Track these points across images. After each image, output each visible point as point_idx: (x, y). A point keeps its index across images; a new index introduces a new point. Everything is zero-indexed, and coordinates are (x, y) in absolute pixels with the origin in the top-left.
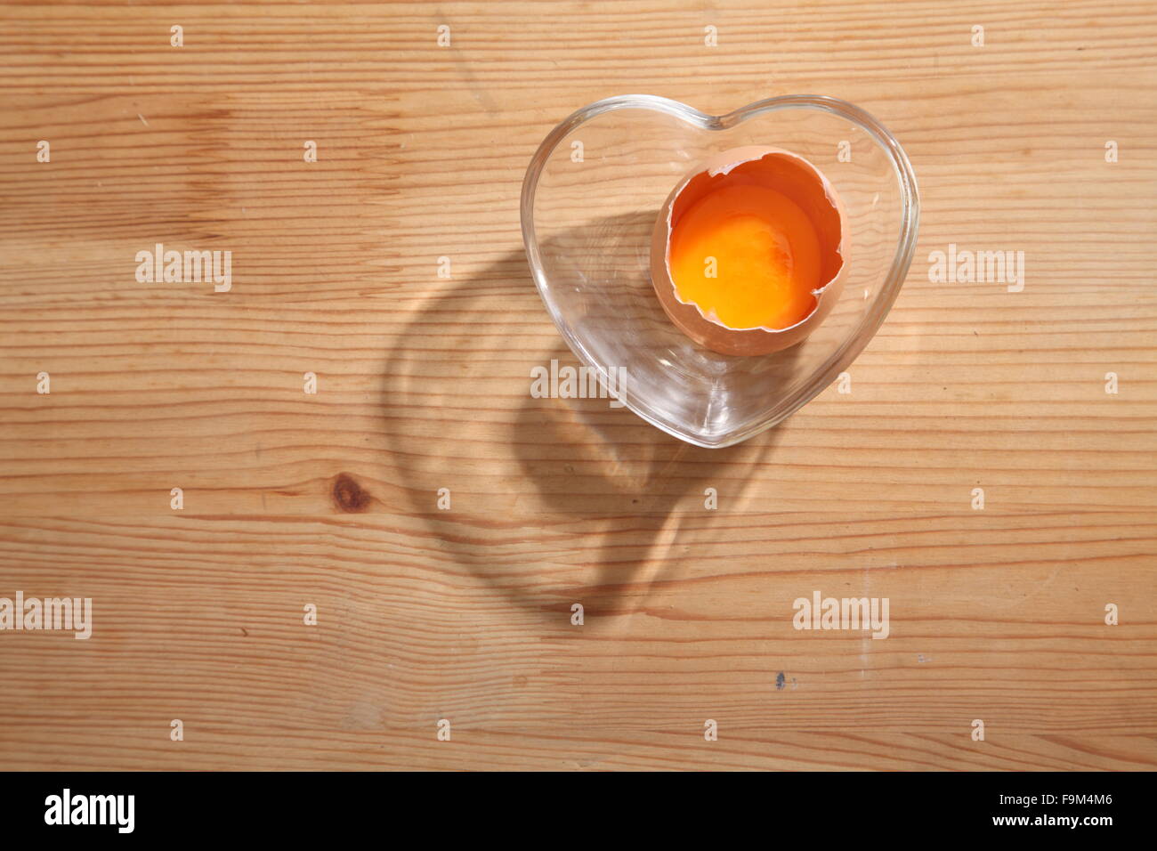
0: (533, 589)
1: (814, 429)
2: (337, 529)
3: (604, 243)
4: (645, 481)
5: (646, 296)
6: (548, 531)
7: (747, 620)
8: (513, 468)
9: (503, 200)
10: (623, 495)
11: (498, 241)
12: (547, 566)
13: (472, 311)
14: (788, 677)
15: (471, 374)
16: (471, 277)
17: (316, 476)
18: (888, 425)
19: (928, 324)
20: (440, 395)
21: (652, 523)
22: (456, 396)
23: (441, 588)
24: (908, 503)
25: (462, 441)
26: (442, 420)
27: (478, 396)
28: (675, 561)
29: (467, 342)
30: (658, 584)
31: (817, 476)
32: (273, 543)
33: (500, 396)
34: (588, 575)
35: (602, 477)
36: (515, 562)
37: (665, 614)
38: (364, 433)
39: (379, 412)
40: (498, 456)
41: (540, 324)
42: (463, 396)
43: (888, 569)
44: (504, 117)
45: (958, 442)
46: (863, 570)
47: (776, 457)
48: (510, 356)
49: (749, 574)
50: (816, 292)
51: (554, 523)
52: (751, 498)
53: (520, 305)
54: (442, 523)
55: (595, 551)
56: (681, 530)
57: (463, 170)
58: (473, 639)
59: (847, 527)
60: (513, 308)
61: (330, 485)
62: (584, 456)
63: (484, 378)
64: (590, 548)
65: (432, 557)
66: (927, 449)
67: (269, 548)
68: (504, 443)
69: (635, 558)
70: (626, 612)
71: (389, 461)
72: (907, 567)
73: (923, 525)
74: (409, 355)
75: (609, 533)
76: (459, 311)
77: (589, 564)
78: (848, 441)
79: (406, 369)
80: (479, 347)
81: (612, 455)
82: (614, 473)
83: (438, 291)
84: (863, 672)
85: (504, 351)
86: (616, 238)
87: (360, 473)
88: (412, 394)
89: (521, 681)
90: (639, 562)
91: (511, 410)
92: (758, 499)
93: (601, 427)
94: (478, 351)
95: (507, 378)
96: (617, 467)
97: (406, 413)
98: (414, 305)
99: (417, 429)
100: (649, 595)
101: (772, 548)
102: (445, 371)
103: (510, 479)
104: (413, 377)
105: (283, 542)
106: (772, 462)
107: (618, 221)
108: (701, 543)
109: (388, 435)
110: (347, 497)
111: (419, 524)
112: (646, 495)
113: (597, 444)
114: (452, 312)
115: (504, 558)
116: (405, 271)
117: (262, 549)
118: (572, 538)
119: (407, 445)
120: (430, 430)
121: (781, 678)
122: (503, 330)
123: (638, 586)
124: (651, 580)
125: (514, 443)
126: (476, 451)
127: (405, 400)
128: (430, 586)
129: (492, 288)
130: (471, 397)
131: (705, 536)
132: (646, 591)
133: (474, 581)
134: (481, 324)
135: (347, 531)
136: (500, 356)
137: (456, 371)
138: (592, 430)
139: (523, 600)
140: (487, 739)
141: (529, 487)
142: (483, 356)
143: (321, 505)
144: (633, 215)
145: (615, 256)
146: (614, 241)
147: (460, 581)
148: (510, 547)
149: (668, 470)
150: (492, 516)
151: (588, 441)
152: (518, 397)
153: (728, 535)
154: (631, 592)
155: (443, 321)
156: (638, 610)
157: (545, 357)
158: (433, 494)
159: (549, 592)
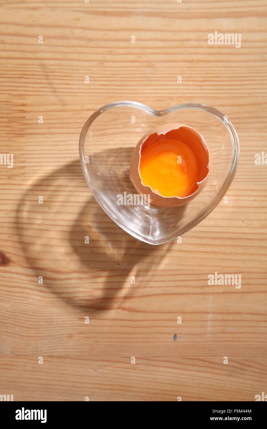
0: (76, 299)
1: (190, 237)
3: (108, 159)
4: (123, 256)
5: (125, 182)
6: (83, 276)
7: (162, 312)
8: (69, 249)
9: (67, 141)
10: (114, 262)
11: (65, 158)
12: (82, 290)
13: (54, 186)
14: (178, 336)
15: (53, 211)
16: (53, 172)
18: (220, 235)
19: (237, 196)
20: (40, 219)
21: (125, 273)
22: (46, 220)
23: (38, 298)
24: (227, 267)
25: (48, 238)
26: (40, 229)
27: (55, 220)
28: (134, 288)
29: (51, 198)
30: (126, 298)
31: (191, 255)
33: (64, 220)
34: (99, 294)
35: (105, 254)
36: (69, 288)
37: (130, 310)
38: (8, 234)
39: (15, 225)
40: (63, 245)
41: (81, 191)
42: (49, 220)
43: (219, 293)
44: (68, 107)
45: (247, 243)
46: (209, 293)
47: (175, 247)
48: (69, 204)
49: (164, 294)
50: (198, 183)
51: (85, 272)
52: (165, 264)
53: (74, 183)
54: (39, 271)
55: (101, 284)
56: (137, 276)
57: (51, 128)
58: (51, 319)
59: (203, 276)
60: (70, 185)
62: (98, 245)
63: (58, 213)
64: (100, 283)
66: (235, 246)
68: (65, 239)
70: (114, 309)
71: (18, 245)
72: (226, 293)
74: (27, 203)
75: (108, 276)
76: (48, 185)
77: (99, 289)
78: (204, 241)
79: (26, 208)
80: (56, 200)
81: (110, 245)
82: (110, 252)
83: (40, 177)
84: (208, 335)
85: (66, 202)
86: (113, 158)
87: (6, 250)
88: (28, 218)
89: (70, 336)
90: (119, 288)
91: (68, 226)
92: (167, 264)
93: (105, 234)
94: (55, 202)
95: (67, 213)
96: (111, 250)
97: (25, 226)
98: (30, 182)
99: (30, 233)
100: (123, 302)
101: (172, 284)
102: (42, 209)
103: (68, 254)
104: (29, 212)
106: (173, 249)
107: (114, 151)
108: (145, 281)
109: (18, 235)
110: (1, 260)
111: (30, 272)
112: (123, 262)
113: (103, 241)
114: (46, 186)
115: (64, 286)
116: (26, 168)
118: (92, 278)
119: (26, 239)
120: (35, 233)
121: (175, 336)
122: (66, 193)
123: (119, 298)
124: (124, 296)
125: (70, 240)
126: (54, 242)
127: (25, 221)
128: (34, 297)
129: (62, 176)
130: (53, 220)
131: (146, 278)
132: (122, 300)
133: (52, 295)
134: (57, 191)
135: (1, 274)
136: (64, 204)
137: (46, 209)
138: (102, 235)
139: (72, 303)
140: (55, 360)
141: (76, 257)
142: (58, 204)
144: (121, 149)
145: (112, 165)
146: (112, 159)
147: (46, 295)
148: (67, 282)
149: (132, 252)
150: (60, 269)
151: (100, 239)
152: (72, 221)
153: (156, 278)
154: (115, 300)
155: (42, 189)
156: (118, 308)
157: (83, 205)
158: (36, 259)
159: (83, 300)
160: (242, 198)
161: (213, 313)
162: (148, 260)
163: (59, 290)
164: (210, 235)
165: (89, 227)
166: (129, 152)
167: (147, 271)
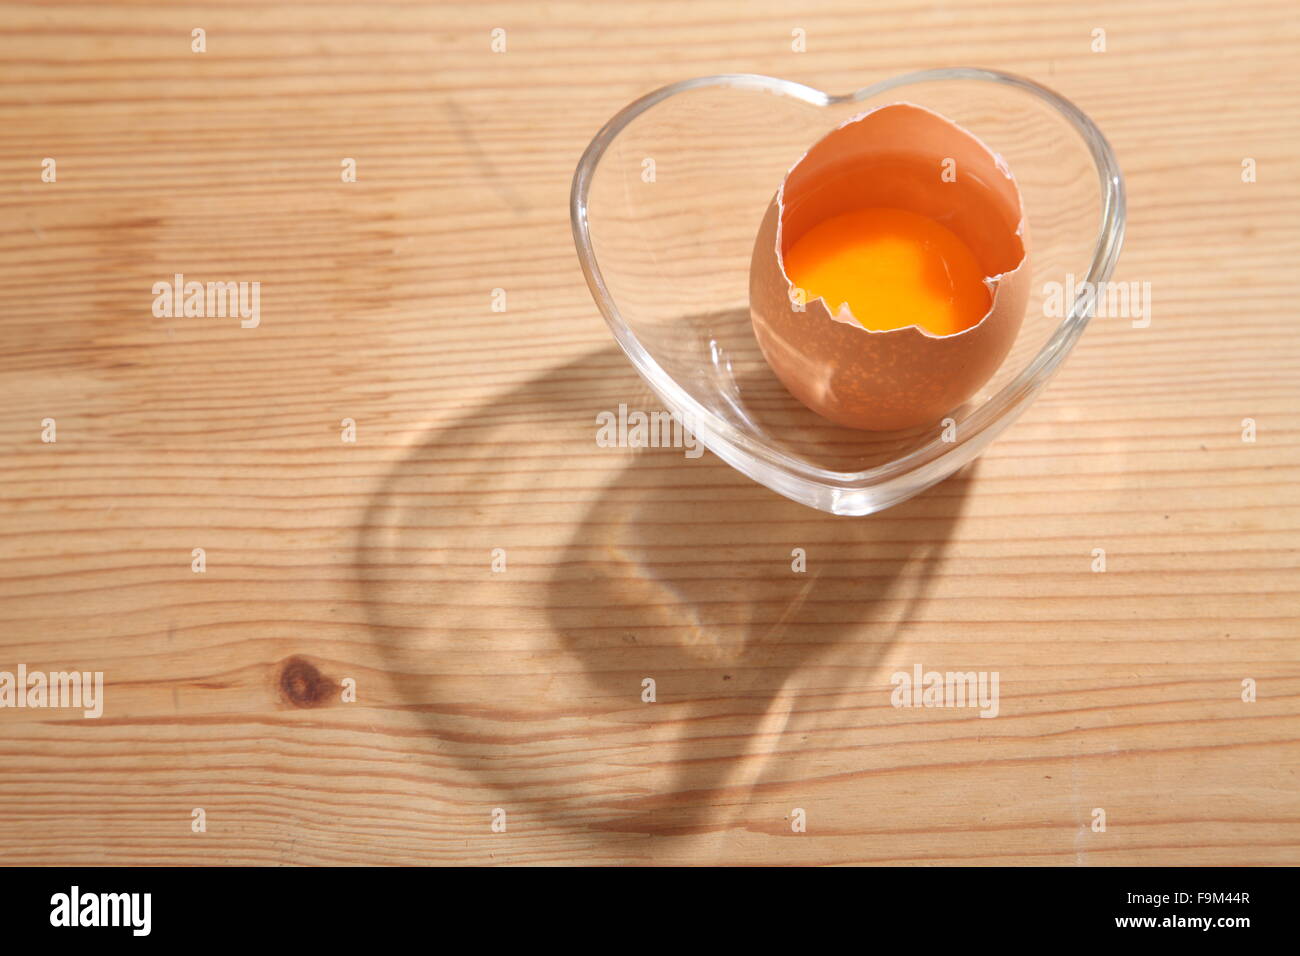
0: (577, 800)
1: (980, 575)
2: (284, 731)
4: (741, 650)
7: (900, 832)
8: (549, 640)
9: (535, 310)
10: (710, 671)
11: (527, 358)
12: (596, 769)
13: (490, 444)
15: (487, 521)
16: (489, 402)
17: (255, 661)
19: (1135, 438)
20: (442, 549)
21: (754, 706)
22: (465, 550)
23: (438, 806)
24: (1127, 666)
25: (472, 607)
26: (443, 582)
28: (788, 755)
29: (482, 481)
30: (762, 788)
31: (991, 635)
32: (184, 753)
33: (528, 548)
34: (659, 780)
35: (675, 648)
36: (547, 766)
37: (776, 829)
38: (328, 602)
39: (352, 574)
40: (526, 625)
42: (474, 550)
43: (1107, 756)
44: (535, 215)
45: (1191, 585)
46: (1068, 758)
47: (930, 612)
48: (544, 497)
49: (900, 769)
50: (989, 280)
51: (606, 711)
52: (897, 668)
53: (558, 433)
54: (441, 717)
55: (667, 746)
56: (796, 713)
57: (479, 276)
59: (1041, 701)
60: (547, 438)
61: (276, 672)
62: (652, 620)
63: (507, 526)
64: (662, 743)
65: (425, 763)
66: (1148, 595)
67: (181, 761)
68: (534, 608)
69: (732, 753)
70: (717, 828)
71: (365, 637)
72: (1133, 752)
73: (1156, 694)
74: (397, 501)
75: (689, 720)
76: (470, 445)
77: (659, 764)
78: (1030, 588)
79: (393, 518)
80: (498, 488)
81: (692, 617)
82: (695, 642)
83: (442, 420)
85: (534, 491)
87: (318, 654)
88: (401, 549)
90: (736, 758)
91: (543, 565)
94: (496, 492)
95: (538, 525)
96: (699, 633)
97: (391, 574)
98: (408, 439)
99: (406, 595)
100: (752, 803)
102: (448, 519)
103: (543, 655)
104: (403, 528)
105: (201, 752)
106: (923, 619)
108: (826, 729)
109: (365, 603)
110: (301, 688)
111: (407, 720)
112: (743, 669)
113: (669, 605)
114: (461, 445)
115: (530, 761)
116: (396, 398)
117: (171, 761)
118: (634, 729)
119: (391, 616)
120: (426, 595)
122: (533, 465)
123: (733, 791)
124: (753, 782)
125: (548, 608)
126: (493, 619)
127: (391, 558)
128: (421, 803)
129: (519, 414)
131: (831, 720)
132: (746, 798)
133: (487, 792)
134: (502, 459)
135: (298, 733)
136: (527, 498)
137: (465, 518)
138: (662, 587)
139: (562, 817)
141: (571, 664)
142: (505, 499)
143: (264, 700)
147: (468, 794)
148: (544, 745)
149: (774, 635)
150: (516, 704)
151: (656, 601)
152: (555, 548)
153: (864, 718)
154: (723, 799)
155: (449, 457)
156: (734, 825)
157: (594, 496)
158: (430, 677)
159: (601, 804)
160: (1155, 445)
162: (834, 658)
163: (513, 777)
164: (1052, 566)
165: (617, 564)
167: (833, 694)
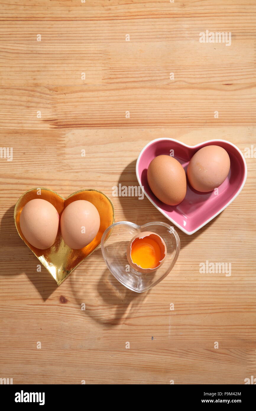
0: (102, 320)
1: (160, 286)
2: (60, 307)
3: (116, 248)
4: (125, 297)
5: (125, 259)
6: (105, 307)
7: (146, 326)
8: (98, 294)
10: (120, 300)
12: (104, 315)
14: (154, 337)
15: (88, 275)
17: (56, 296)
18: (174, 285)
19: (182, 264)
20: (82, 279)
21: (126, 306)
22: (85, 279)
23: (82, 319)
24: (178, 301)
25: (86, 289)
26: (82, 284)
27: (90, 279)
28: (131, 313)
29: (88, 268)
30: (127, 318)
31: (160, 296)
32: (47, 310)
33: (94, 279)
34: (113, 317)
35: (115, 296)
36: (98, 314)
37: (129, 325)
38: (66, 287)
39: (69, 282)
40: (94, 292)
41: (103, 264)
42: (87, 279)
43: (174, 315)
45: (188, 289)
46: (169, 315)
47: (151, 292)
48: (97, 271)
49: (146, 316)
50: (160, 261)
51: (106, 306)
52: (146, 301)
53: (99, 260)
56: (132, 307)
58: (89, 330)
59: (166, 306)
60: (97, 261)
61: (59, 298)
62: (112, 292)
63: (91, 275)
64: (113, 311)
65: (81, 313)
66: (182, 290)
67: (47, 311)
68: (95, 289)
69: (123, 313)
70: (121, 324)
71: (71, 293)
72: (178, 315)
73: (181, 306)
75: (117, 308)
77: (113, 314)
78: (166, 288)
80: (90, 269)
81: (118, 291)
84: (169, 336)
85: (95, 270)
87: (65, 295)
88: (76, 279)
89: (99, 339)
90: (123, 314)
91: (97, 282)
92: (148, 301)
93: (115, 285)
94: (90, 270)
95: (96, 275)
96: (119, 294)
97: (75, 283)
99: (77, 286)
100: (126, 321)
101: (151, 311)
102: (83, 274)
103: (97, 296)
105: (49, 310)
107: (119, 243)
108: (136, 310)
109: (71, 287)
110: (63, 300)
111: (78, 306)
112: (125, 300)
113: (114, 289)
115: (95, 313)
117: (45, 311)
118: (109, 309)
119: (75, 290)
120: (80, 286)
121: (153, 337)
122: (95, 265)
123: (123, 319)
125: (98, 289)
126: (90, 291)
127: (75, 280)
128: (80, 319)
130: (88, 279)
131: (137, 308)
132: (125, 320)
133: (89, 318)
134: (90, 264)
135: (63, 308)
136: (94, 271)
137: (85, 274)
138: (114, 286)
139: (99, 322)
140: (92, 351)
141: (101, 298)
142: (91, 271)
143: (57, 302)
144: (123, 242)
145: (118, 250)
146: (118, 247)
147: (86, 318)
148: (97, 311)
149: (129, 295)
150: (93, 304)
151: (113, 288)
152: (98, 279)
153: (142, 308)
154: (122, 320)
156: (123, 324)
157: (104, 271)
158: (81, 300)
159: (105, 320)
160: (185, 266)
161: (171, 325)
162: (138, 299)
163: (92, 315)
164: (169, 285)
165: (107, 282)
166: (126, 243)
167: (137, 304)
